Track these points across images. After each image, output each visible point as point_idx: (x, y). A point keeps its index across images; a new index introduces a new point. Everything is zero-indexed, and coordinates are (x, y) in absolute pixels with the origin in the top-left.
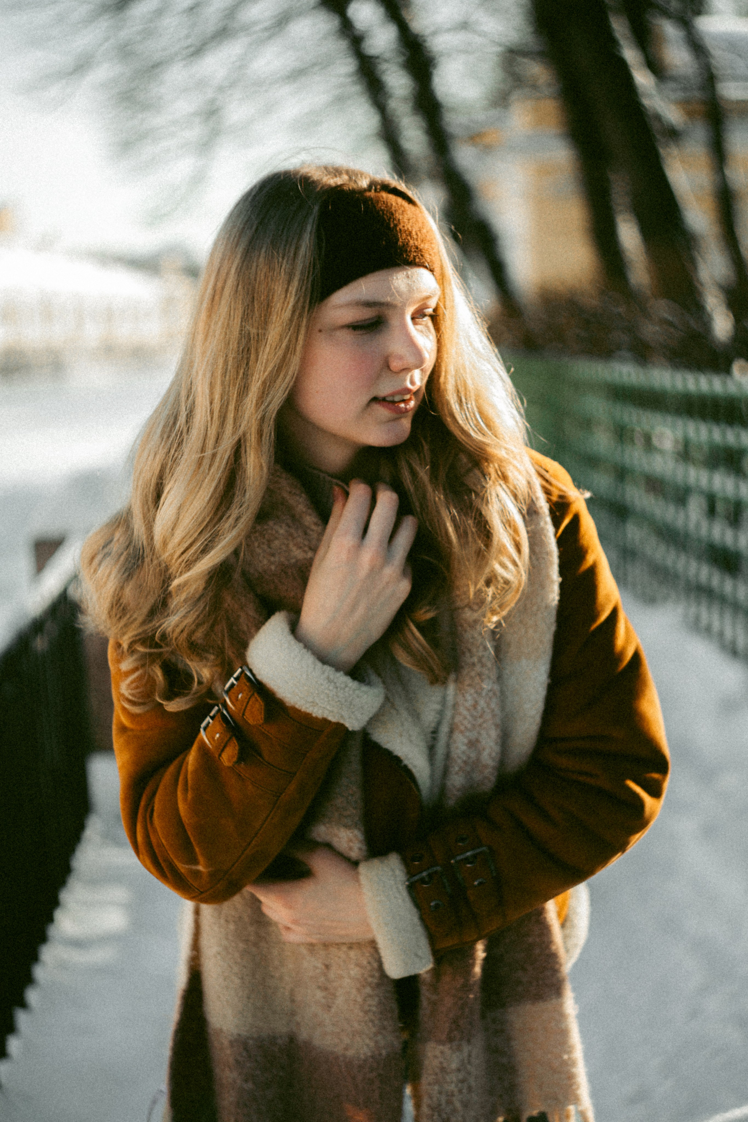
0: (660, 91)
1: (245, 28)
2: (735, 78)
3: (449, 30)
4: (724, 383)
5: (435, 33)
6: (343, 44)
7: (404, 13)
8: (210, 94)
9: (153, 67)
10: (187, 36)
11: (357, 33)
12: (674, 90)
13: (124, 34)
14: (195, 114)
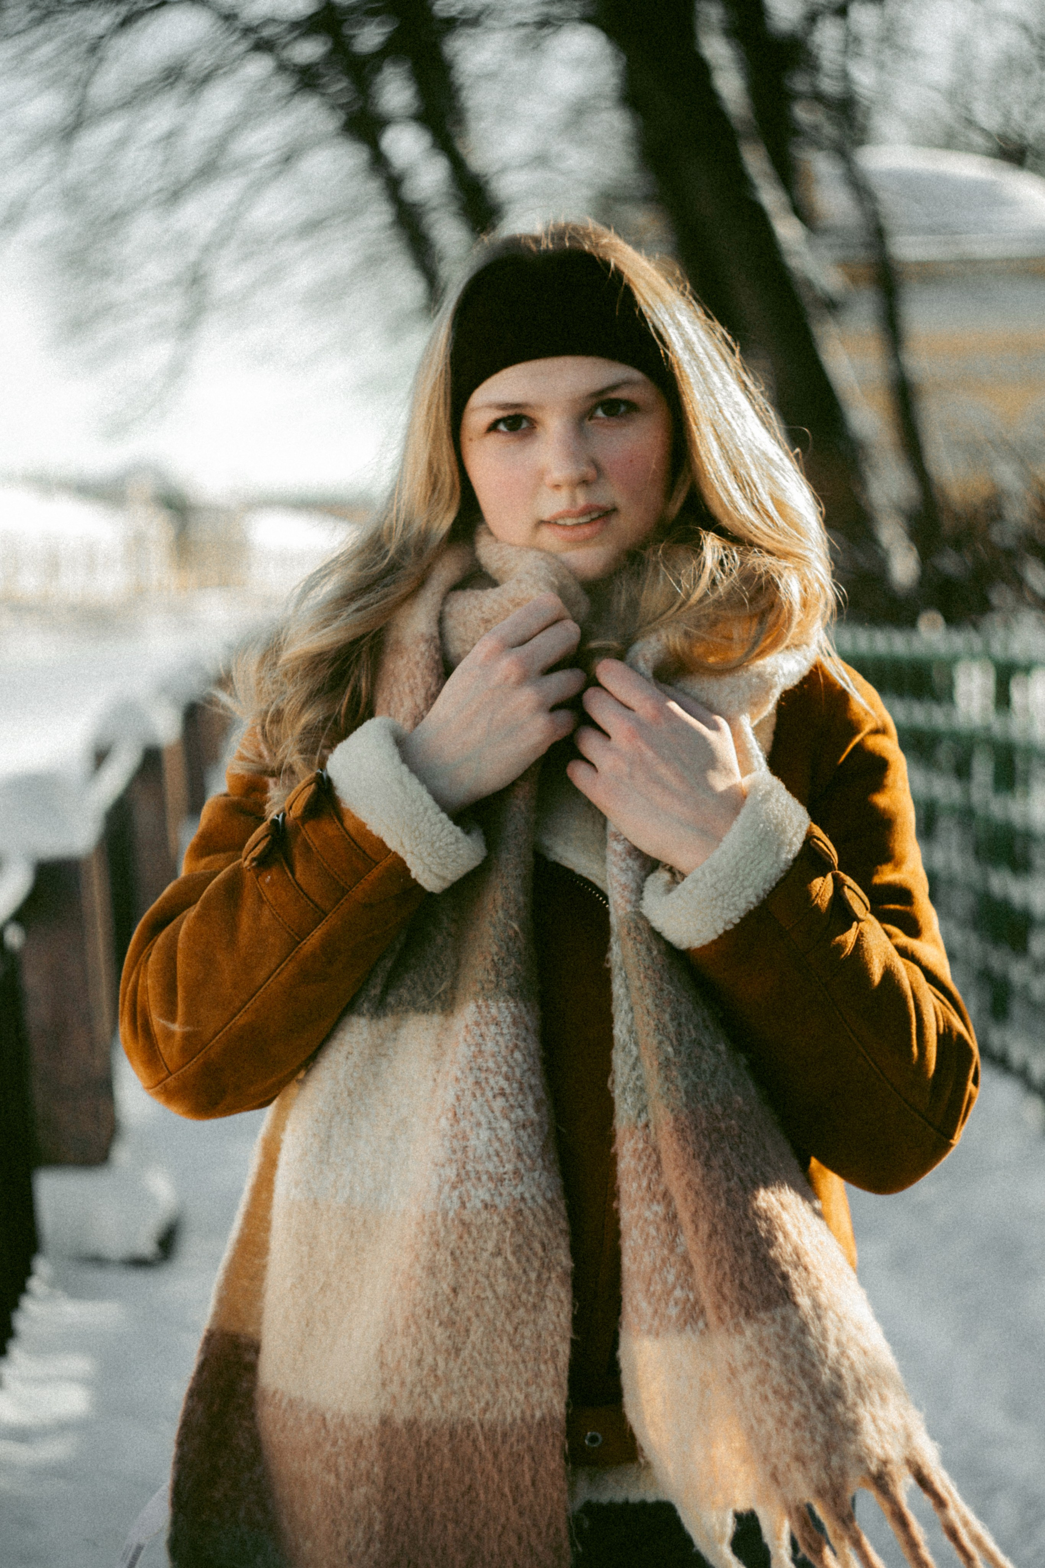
0: (812, 247)
1: (239, 165)
2: (913, 230)
3: (521, 167)
4: (909, 642)
5: (504, 170)
6: (374, 186)
7: (459, 145)
8: (192, 255)
9: (114, 218)
10: (161, 175)
11: (395, 172)
12: (830, 247)
13: (72, 173)
14: (171, 284)
